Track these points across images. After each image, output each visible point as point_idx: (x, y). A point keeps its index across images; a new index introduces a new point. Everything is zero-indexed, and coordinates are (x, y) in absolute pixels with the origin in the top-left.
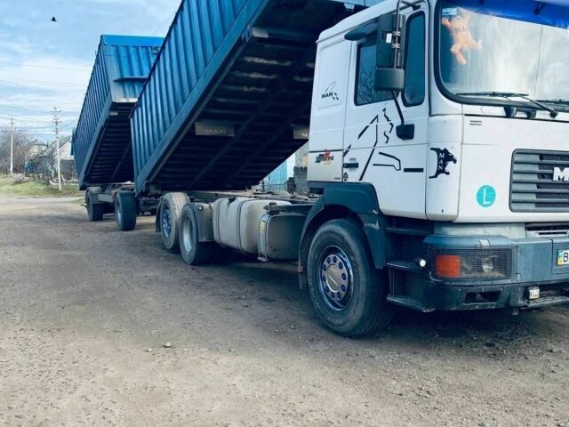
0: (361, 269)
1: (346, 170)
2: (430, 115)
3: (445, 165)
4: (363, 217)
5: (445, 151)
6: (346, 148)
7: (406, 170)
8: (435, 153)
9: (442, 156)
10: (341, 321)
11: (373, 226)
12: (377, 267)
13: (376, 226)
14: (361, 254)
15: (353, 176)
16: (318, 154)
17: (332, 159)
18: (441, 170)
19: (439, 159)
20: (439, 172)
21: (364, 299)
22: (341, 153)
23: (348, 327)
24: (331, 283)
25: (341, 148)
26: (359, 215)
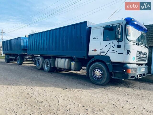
0: (106, 72)
1: (100, 53)
2: (125, 44)
3: (129, 53)
4: (106, 62)
5: (129, 50)
6: (101, 49)
7: (118, 53)
8: (127, 51)
9: (128, 51)
10: (99, 82)
11: (109, 64)
12: (110, 72)
13: (110, 64)
14: (106, 69)
15: (103, 54)
16: (92, 50)
17: (97, 51)
18: (128, 54)
19: (128, 52)
20: (127, 54)
21: (106, 78)
22: (99, 50)
23: (101, 83)
24: (96, 74)
25: (100, 49)
26: (105, 62)
